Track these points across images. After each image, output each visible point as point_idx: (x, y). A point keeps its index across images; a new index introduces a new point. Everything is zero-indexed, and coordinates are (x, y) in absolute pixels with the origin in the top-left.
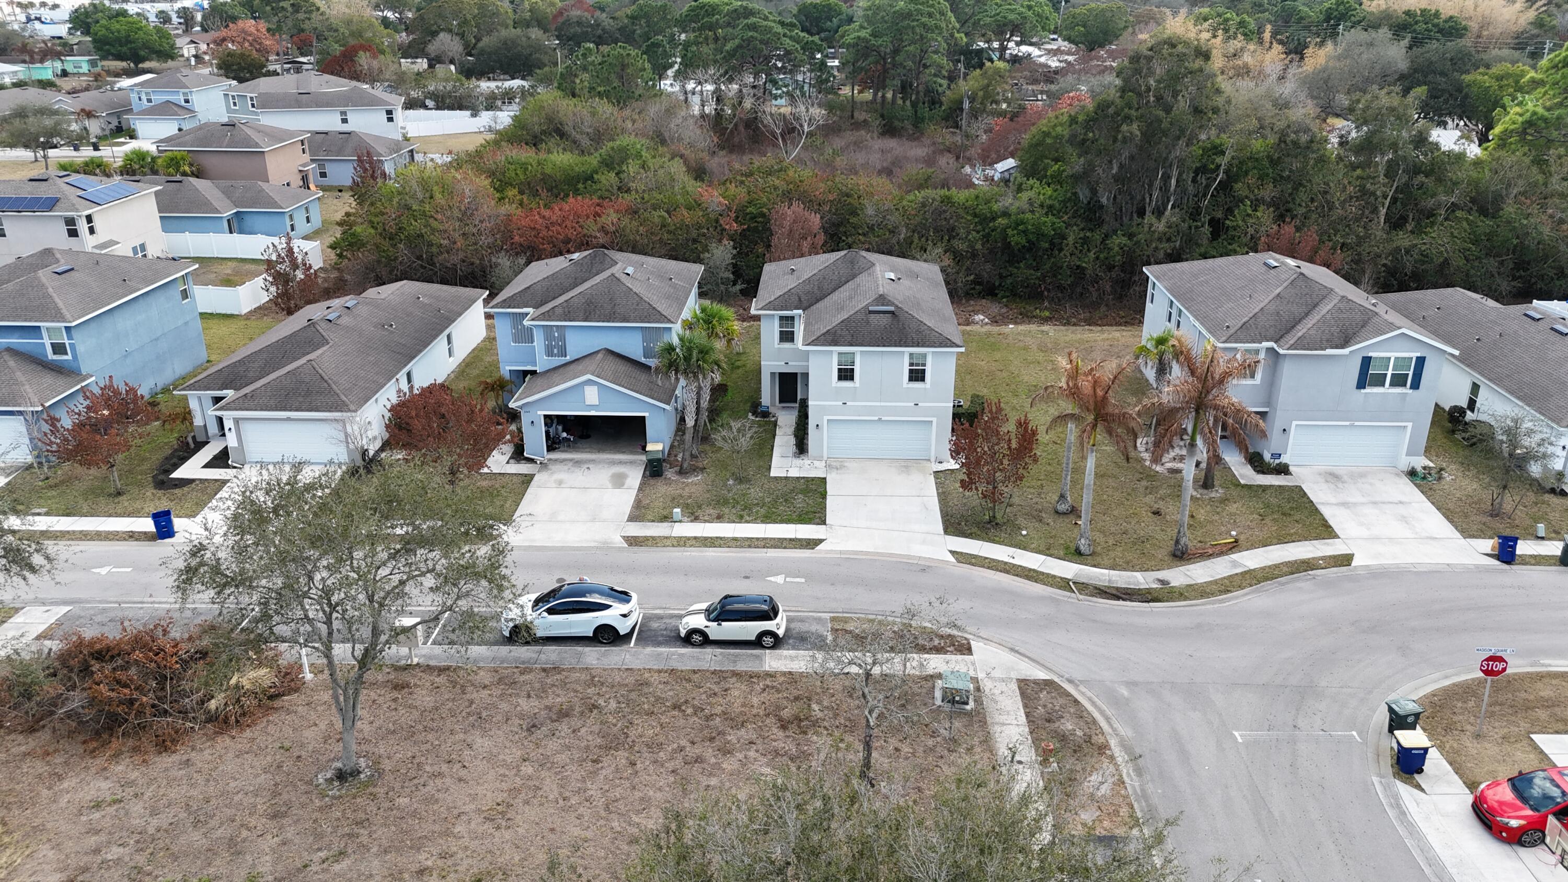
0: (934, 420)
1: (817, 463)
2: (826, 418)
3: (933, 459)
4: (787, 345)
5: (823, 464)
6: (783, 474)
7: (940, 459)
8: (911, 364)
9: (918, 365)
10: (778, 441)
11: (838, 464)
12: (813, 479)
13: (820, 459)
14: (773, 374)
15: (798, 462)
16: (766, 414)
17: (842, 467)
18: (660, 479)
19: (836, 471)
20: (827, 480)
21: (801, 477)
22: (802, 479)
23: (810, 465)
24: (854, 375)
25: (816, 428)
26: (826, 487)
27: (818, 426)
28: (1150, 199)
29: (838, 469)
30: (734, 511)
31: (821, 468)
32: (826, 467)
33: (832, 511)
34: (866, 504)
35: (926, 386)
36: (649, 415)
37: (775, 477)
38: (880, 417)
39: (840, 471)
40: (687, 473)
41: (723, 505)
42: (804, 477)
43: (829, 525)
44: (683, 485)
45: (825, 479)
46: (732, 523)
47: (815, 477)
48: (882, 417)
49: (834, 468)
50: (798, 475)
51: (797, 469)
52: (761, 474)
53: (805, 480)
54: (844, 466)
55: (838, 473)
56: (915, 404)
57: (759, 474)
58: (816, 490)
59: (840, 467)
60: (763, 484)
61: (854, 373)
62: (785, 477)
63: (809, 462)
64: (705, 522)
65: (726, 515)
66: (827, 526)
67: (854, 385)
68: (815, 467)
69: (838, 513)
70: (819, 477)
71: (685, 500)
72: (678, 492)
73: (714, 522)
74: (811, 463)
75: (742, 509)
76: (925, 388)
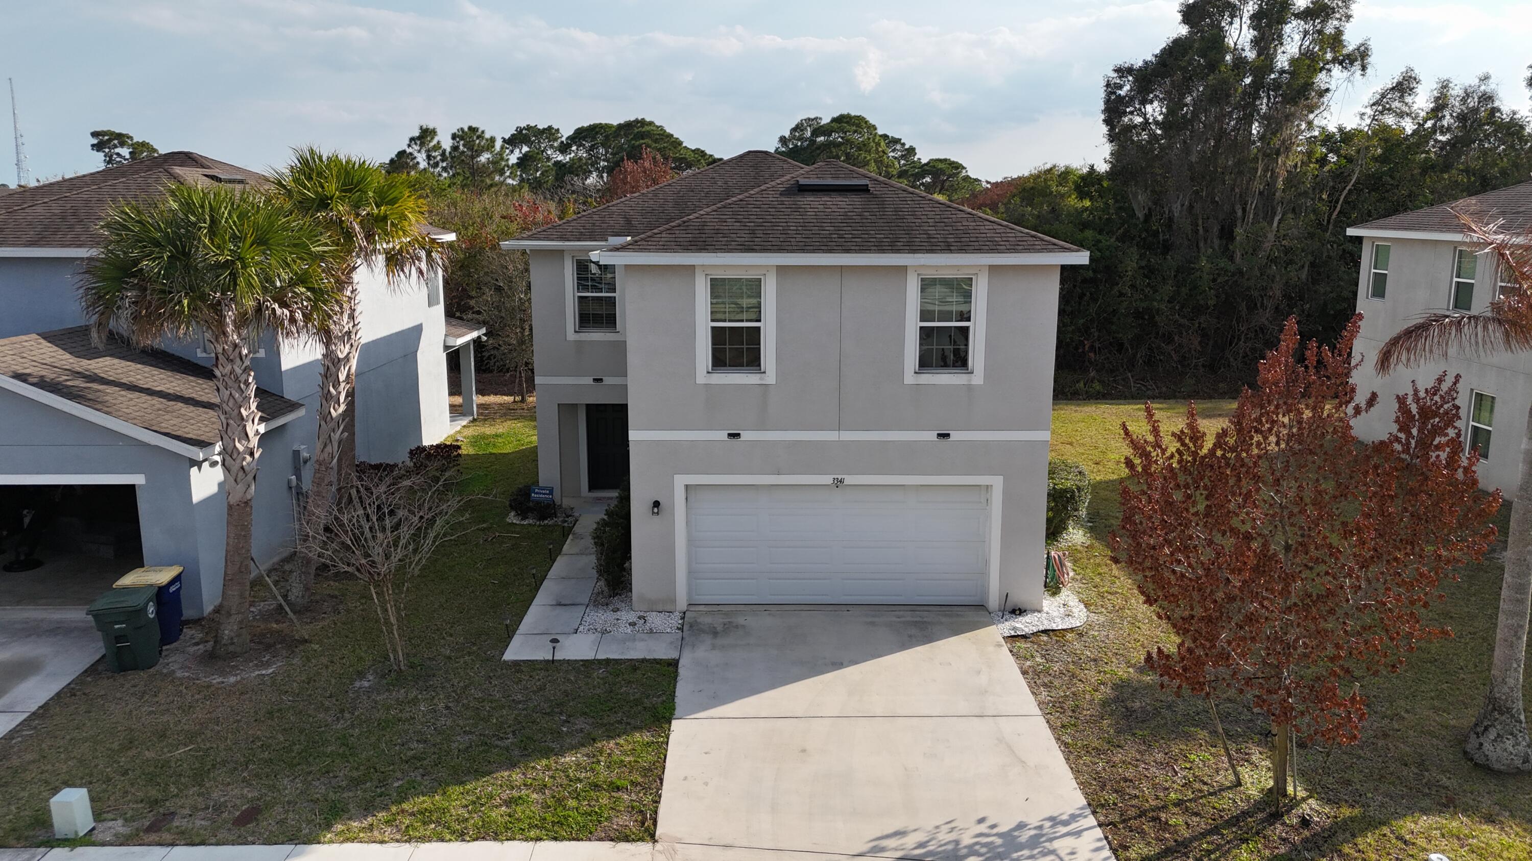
0: (997, 482)
1: (656, 620)
2: (681, 481)
3: (993, 601)
4: (596, 336)
5: (675, 620)
6: (542, 654)
7: (1017, 599)
8: (925, 315)
9: (946, 314)
10: (560, 566)
11: (718, 621)
12: (635, 665)
13: (666, 605)
14: (566, 410)
15: (602, 617)
16: (547, 510)
17: (729, 628)
18: (138, 678)
19: (708, 640)
20: (680, 670)
21: (600, 661)
22: (600, 668)
23: (633, 624)
24: (759, 349)
25: (653, 513)
26: (673, 695)
27: (657, 504)
28: (1244, 210)
29: (715, 633)
30: (320, 789)
31: (669, 630)
32: (681, 629)
33: (685, 779)
34: (804, 751)
35: (970, 380)
36: (147, 480)
37: (517, 664)
38: (840, 477)
39: (719, 641)
40: (234, 655)
41: (292, 766)
42: (608, 661)
43: (665, 844)
44: (197, 697)
45: (674, 664)
46: (283, 843)
47: (644, 661)
48: (843, 476)
49: (704, 632)
50: (589, 655)
51: (592, 637)
52: (474, 652)
53: (609, 668)
54: (737, 627)
55: (714, 647)
56: (939, 435)
57: (469, 654)
58: (638, 702)
59: (719, 628)
60: (466, 687)
61: (759, 344)
62: (548, 661)
63: (632, 617)
64: (173, 844)
65: (278, 808)
66: (658, 846)
67: (761, 379)
68: (651, 631)
69: (706, 784)
70: (655, 660)
71: (165, 750)
72: (165, 718)
73: (214, 840)
74: (639, 618)
75: (352, 780)
76: (969, 388)
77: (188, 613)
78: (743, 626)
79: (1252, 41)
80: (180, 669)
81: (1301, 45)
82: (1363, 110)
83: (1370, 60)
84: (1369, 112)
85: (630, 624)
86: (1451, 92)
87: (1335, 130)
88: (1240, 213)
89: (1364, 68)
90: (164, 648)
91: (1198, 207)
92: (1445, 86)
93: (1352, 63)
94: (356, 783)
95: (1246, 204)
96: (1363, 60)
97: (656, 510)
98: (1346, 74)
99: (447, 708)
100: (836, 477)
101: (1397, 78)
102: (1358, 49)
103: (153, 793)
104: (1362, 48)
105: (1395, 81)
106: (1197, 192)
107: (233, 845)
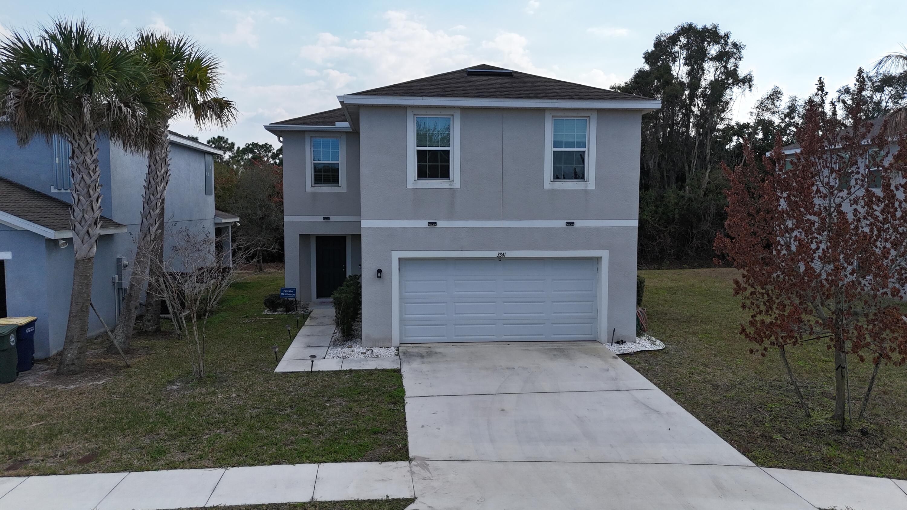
0: (605, 254)
1: (379, 351)
2: (396, 255)
3: (604, 336)
4: (326, 189)
5: (393, 350)
6: (304, 367)
7: (620, 333)
8: (556, 144)
9: (570, 144)
10: (304, 331)
11: (423, 351)
12: (370, 372)
13: (385, 343)
14: (304, 238)
15: (340, 351)
16: (291, 304)
17: (430, 354)
19: (419, 360)
20: (403, 374)
21: (346, 372)
22: (346, 375)
23: (365, 353)
24: (449, 166)
25: (378, 277)
26: (401, 385)
27: (379, 271)
28: (689, 166)
29: (422, 357)
30: (146, 441)
31: (389, 356)
32: (398, 355)
33: (423, 426)
34: (503, 410)
35: (586, 187)
36: (13, 256)
37: (286, 375)
38: (502, 252)
39: (425, 360)
40: (75, 373)
41: (123, 430)
42: (351, 371)
43: (419, 462)
44: (45, 396)
45: (398, 371)
46: (118, 472)
47: (376, 370)
48: (505, 252)
49: (413, 356)
50: (337, 368)
51: (336, 360)
52: (253, 369)
53: (352, 375)
54: (436, 353)
55: (423, 363)
56: (567, 223)
57: (250, 370)
58: (377, 390)
59: (424, 354)
60: (250, 386)
61: (449, 162)
62: (308, 372)
63: (363, 350)
64: (29, 475)
65: (113, 453)
66: (413, 463)
67: (450, 185)
68: (377, 356)
69: (439, 429)
70: (384, 369)
71: (21, 424)
72: (21, 408)
73: (62, 472)
74: (368, 350)
75: (172, 435)
76: (586, 191)
77: (38, 354)
78: (440, 353)
79: (687, 74)
80: (33, 382)
81: (715, 74)
82: (752, 110)
83: (753, 82)
84: (755, 111)
85: (362, 353)
86: (797, 103)
87: (735, 124)
88: (687, 168)
89: (750, 87)
90: (20, 373)
91: (663, 164)
92: (794, 100)
93: (744, 84)
94: (173, 437)
95: (690, 162)
96: (749, 83)
97: (379, 275)
98: (740, 90)
99: (238, 396)
100: (500, 252)
101: (770, 92)
102: (746, 77)
103: (12, 448)
104: (748, 77)
105: (769, 94)
106: (663, 156)
107: (79, 474)
